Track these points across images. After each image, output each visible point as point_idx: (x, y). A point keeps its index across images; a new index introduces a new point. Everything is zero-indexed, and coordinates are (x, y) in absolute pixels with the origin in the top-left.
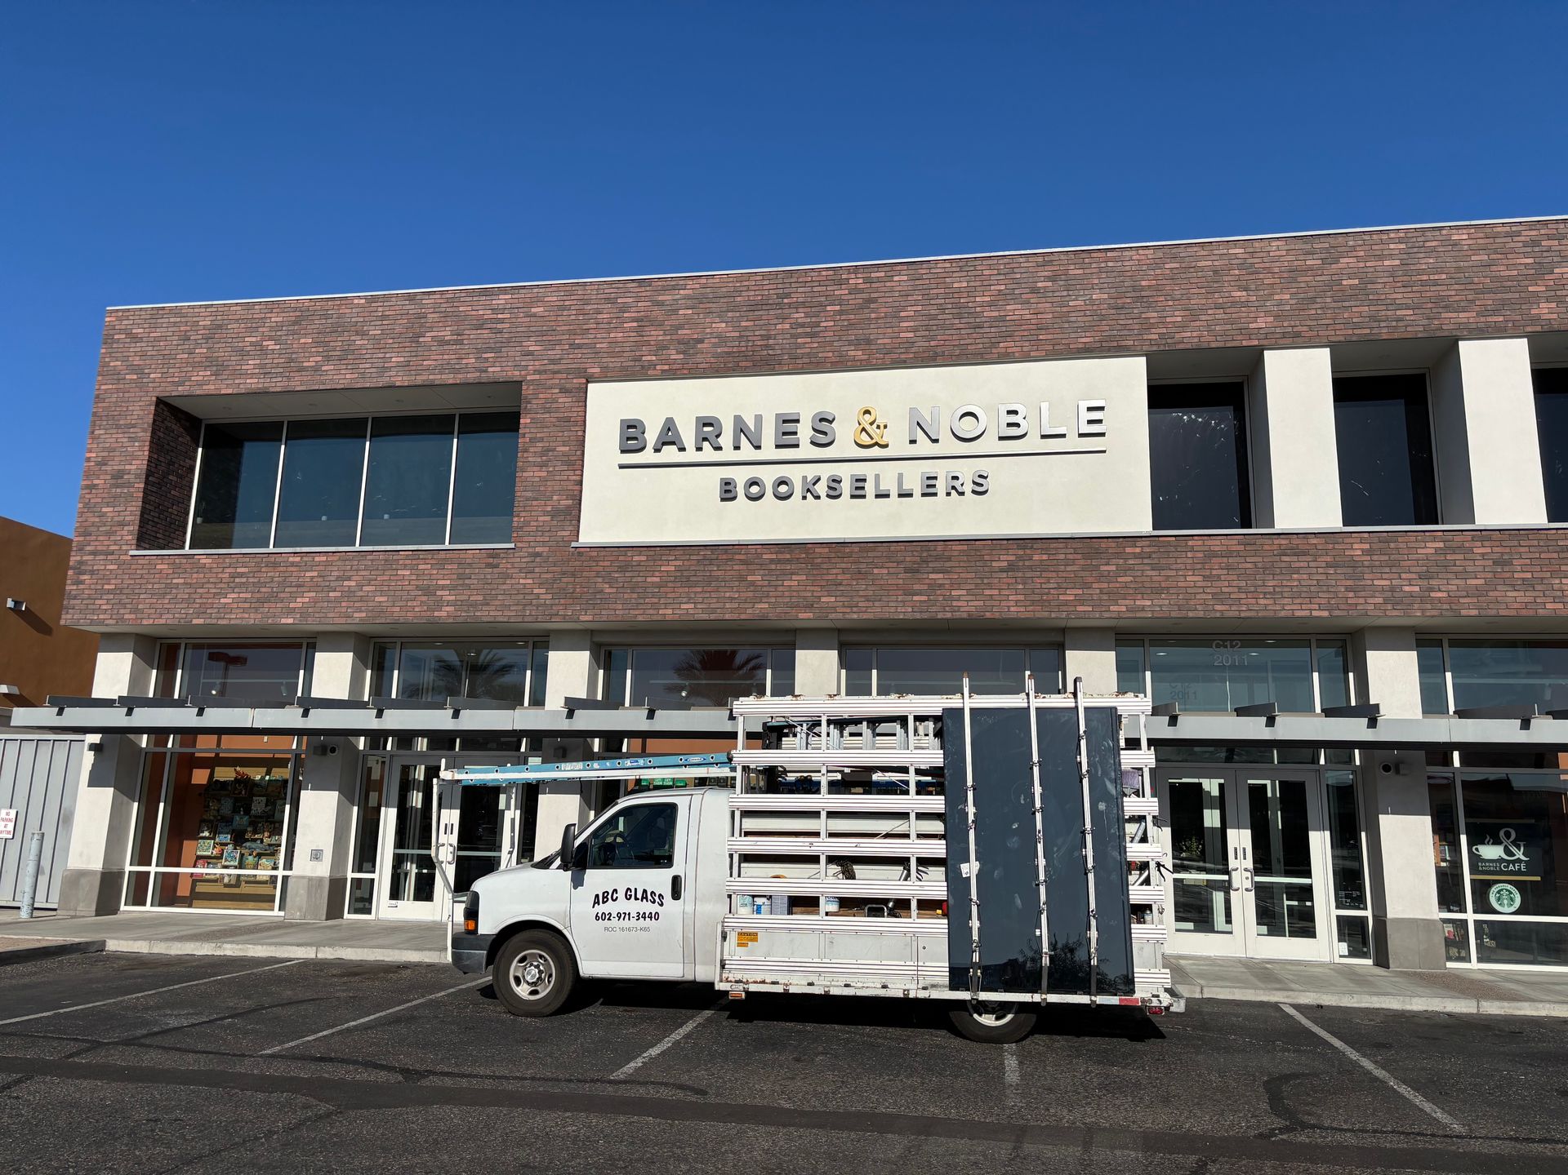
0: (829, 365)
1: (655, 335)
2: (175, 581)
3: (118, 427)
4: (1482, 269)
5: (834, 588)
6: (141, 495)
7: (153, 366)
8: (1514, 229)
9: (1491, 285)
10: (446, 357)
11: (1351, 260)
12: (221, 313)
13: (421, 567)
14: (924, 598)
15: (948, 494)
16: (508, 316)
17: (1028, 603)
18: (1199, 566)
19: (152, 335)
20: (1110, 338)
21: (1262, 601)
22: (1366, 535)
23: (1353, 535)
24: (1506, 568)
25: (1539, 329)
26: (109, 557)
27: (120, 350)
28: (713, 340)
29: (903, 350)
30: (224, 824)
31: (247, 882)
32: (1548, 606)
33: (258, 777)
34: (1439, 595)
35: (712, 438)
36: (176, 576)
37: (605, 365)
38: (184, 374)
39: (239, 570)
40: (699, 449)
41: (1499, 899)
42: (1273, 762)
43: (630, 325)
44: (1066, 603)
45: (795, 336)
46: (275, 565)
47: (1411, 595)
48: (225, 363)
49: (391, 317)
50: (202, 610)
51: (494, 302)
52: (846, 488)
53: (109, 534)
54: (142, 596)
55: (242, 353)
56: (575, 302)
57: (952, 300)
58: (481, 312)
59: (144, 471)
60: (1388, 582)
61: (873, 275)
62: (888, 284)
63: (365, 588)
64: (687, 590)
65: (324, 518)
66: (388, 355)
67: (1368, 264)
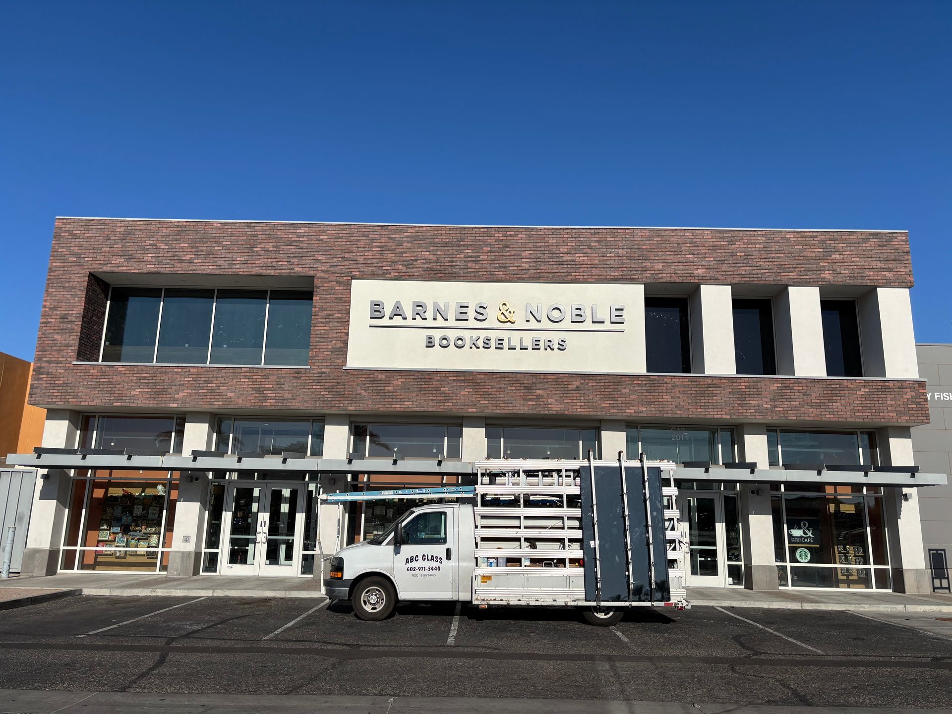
0: (485, 278)
1: (390, 256)
2: (102, 380)
3: (64, 288)
4: (800, 252)
5: (487, 396)
6: (80, 329)
7: (87, 254)
8: (814, 234)
9: (804, 261)
10: (269, 260)
11: (741, 244)
12: (131, 225)
13: (254, 377)
14: (534, 403)
15: (546, 349)
16: (306, 239)
17: (586, 407)
18: (669, 391)
19: (86, 235)
20: (627, 274)
21: (699, 410)
22: (747, 379)
23: (741, 379)
24: (809, 398)
25: (824, 283)
26: (59, 365)
27: (65, 242)
28: (422, 261)
29: (523, 273)
30: (116, 521)
31: (130, 555)
32: (827, 416)
33: (137, 494)
34: (779, 409)
35: (421, 313)
36: (103, 377)
37: (362, 270)
38: (107, 259)
39: (143, 375)
40: (414, 319)
41: (800, 556)
42: (694, 489)
43: (376, 249)
44: (605, 408)
45: (467, 262)
46: (166, 373)
47: (767, 409)
48: (133, 255)
49: (236, 235)
50: (119, 398)
51: (298, 231)
52: (493, 344)
53: (59, 351)
54: (80, 389)
55: (144, 249)
56: (345, 235)
57: (548, 249)
58: (290, 236)
59: (81, 315)
60: (757, 402)
61: (508, 233)
62: (515, 238)
63: (221, 388)
64: (408, 394)
65: (187, 345)
66: (234, 257)
67: (749, 246)
